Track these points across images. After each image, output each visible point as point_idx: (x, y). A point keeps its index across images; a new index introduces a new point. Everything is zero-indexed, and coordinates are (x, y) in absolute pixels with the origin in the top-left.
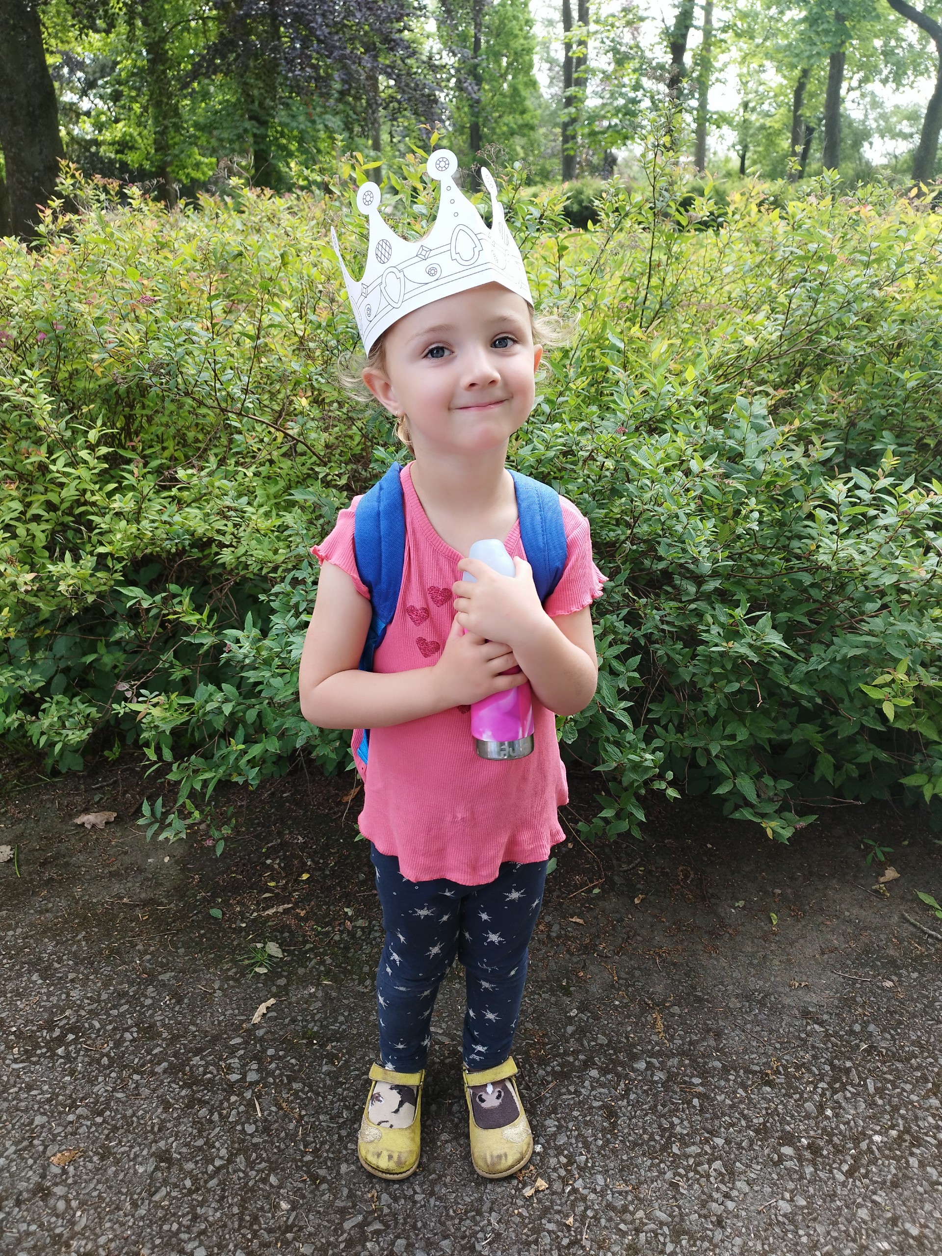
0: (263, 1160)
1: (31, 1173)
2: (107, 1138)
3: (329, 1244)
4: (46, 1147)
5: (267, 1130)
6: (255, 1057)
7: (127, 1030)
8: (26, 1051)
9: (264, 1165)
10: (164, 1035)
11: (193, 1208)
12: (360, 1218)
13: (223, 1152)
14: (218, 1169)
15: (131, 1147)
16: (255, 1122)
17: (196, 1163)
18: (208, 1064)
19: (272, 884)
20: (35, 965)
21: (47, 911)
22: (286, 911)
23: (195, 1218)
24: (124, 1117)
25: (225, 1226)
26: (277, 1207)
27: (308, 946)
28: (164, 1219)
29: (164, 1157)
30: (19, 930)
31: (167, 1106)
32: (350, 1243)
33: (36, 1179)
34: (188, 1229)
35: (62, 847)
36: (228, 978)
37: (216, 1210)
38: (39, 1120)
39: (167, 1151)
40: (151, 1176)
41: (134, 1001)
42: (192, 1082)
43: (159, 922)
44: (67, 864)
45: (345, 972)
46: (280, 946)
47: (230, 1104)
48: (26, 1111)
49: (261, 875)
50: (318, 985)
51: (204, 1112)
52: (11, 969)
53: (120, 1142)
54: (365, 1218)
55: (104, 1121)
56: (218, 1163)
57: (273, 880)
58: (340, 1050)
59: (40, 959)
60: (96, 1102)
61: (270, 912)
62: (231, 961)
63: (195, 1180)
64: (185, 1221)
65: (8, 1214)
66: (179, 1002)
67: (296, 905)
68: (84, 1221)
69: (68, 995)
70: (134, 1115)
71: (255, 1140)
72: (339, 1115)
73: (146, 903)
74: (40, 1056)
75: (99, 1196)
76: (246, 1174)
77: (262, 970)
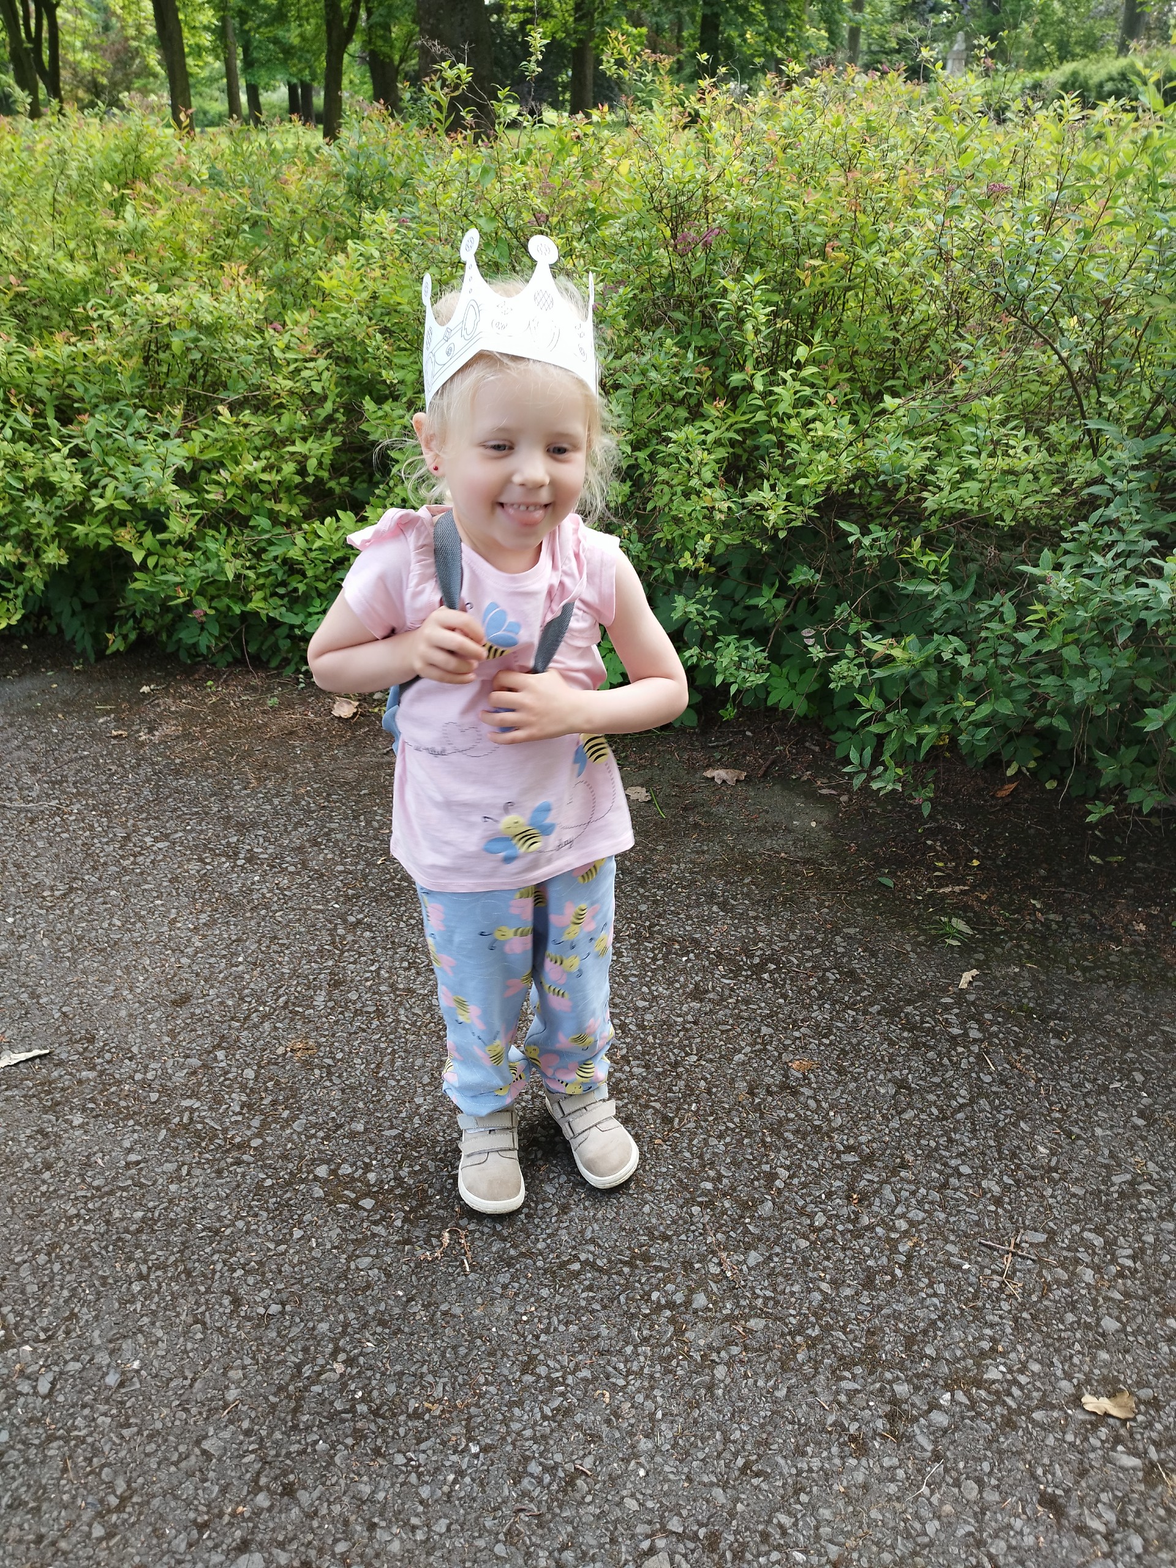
0: (1007, 1108)
1: (773, 1072)
2: (838, 1057)
3: (1100, 1191)
4: (780, 1054)
5: (1003, 1082)
6: (971, 1018)
7: (828, 970)
8: (731, 971)
9: (1009, 1112)
10: (869, 982)
11: (946, 1133)
12: (1128, 1177)
13: (963, 1092)
14: (962, 1107)
15: (866, 1071)
16: (990, 1074)
17: (938, 1096)
18: (923, 1015)
19: (941, 864)
20: (711, 897)
21: (703, 852)
22: (962, 892)
23: (950, 1140)
24: (850, 1043)
25: (983, 1154)
26: (1035, 1149)
27: (998, 929)
28: (919, 1136)
29: (901, 1084)
30: (682, 866)
31: (892, 1044)
32: (1122, 1194)
33: (779, 1078)
34: (947, 1148)
35: (698, 797)
36: (920, 944)
37: (971, 1139)
38: (765, 1030)
39: (905, 1080)
40: (894, 1097)
41: (827, 947)
42: (910, 1027)
43: (825, 880)
44: (709, 814)
45: (1048, 958)
46: (967, 923)
47: (958, 1054)
48: (749, 1019)
49: (924, 854)
50: (1022, 966)
51: (931, 1054)
52: (688, 897)
53: (853, 1064)
54: (1134, 1179)
55: (831, 1044)
56: (961, 1101)
57: (939, 860)
58: (1066, 1028)
59: (713, 893)
60: (818, 1026)
61: (948, 890)
62: (917, 928)
63: (941, 1110)
64: (943, 1141)
65: (764, 1100)
66: (873, 954)
67: (974, 887)
68: (839, 1121)
69: (755, 931)
70: (859, 1043)
71: (994, 1089)
72: (1083, 1085)
73: (806, 862)
74: (747, 977)
75: (847, 1103)
76: (994, 1117)
77: (955, 943)
